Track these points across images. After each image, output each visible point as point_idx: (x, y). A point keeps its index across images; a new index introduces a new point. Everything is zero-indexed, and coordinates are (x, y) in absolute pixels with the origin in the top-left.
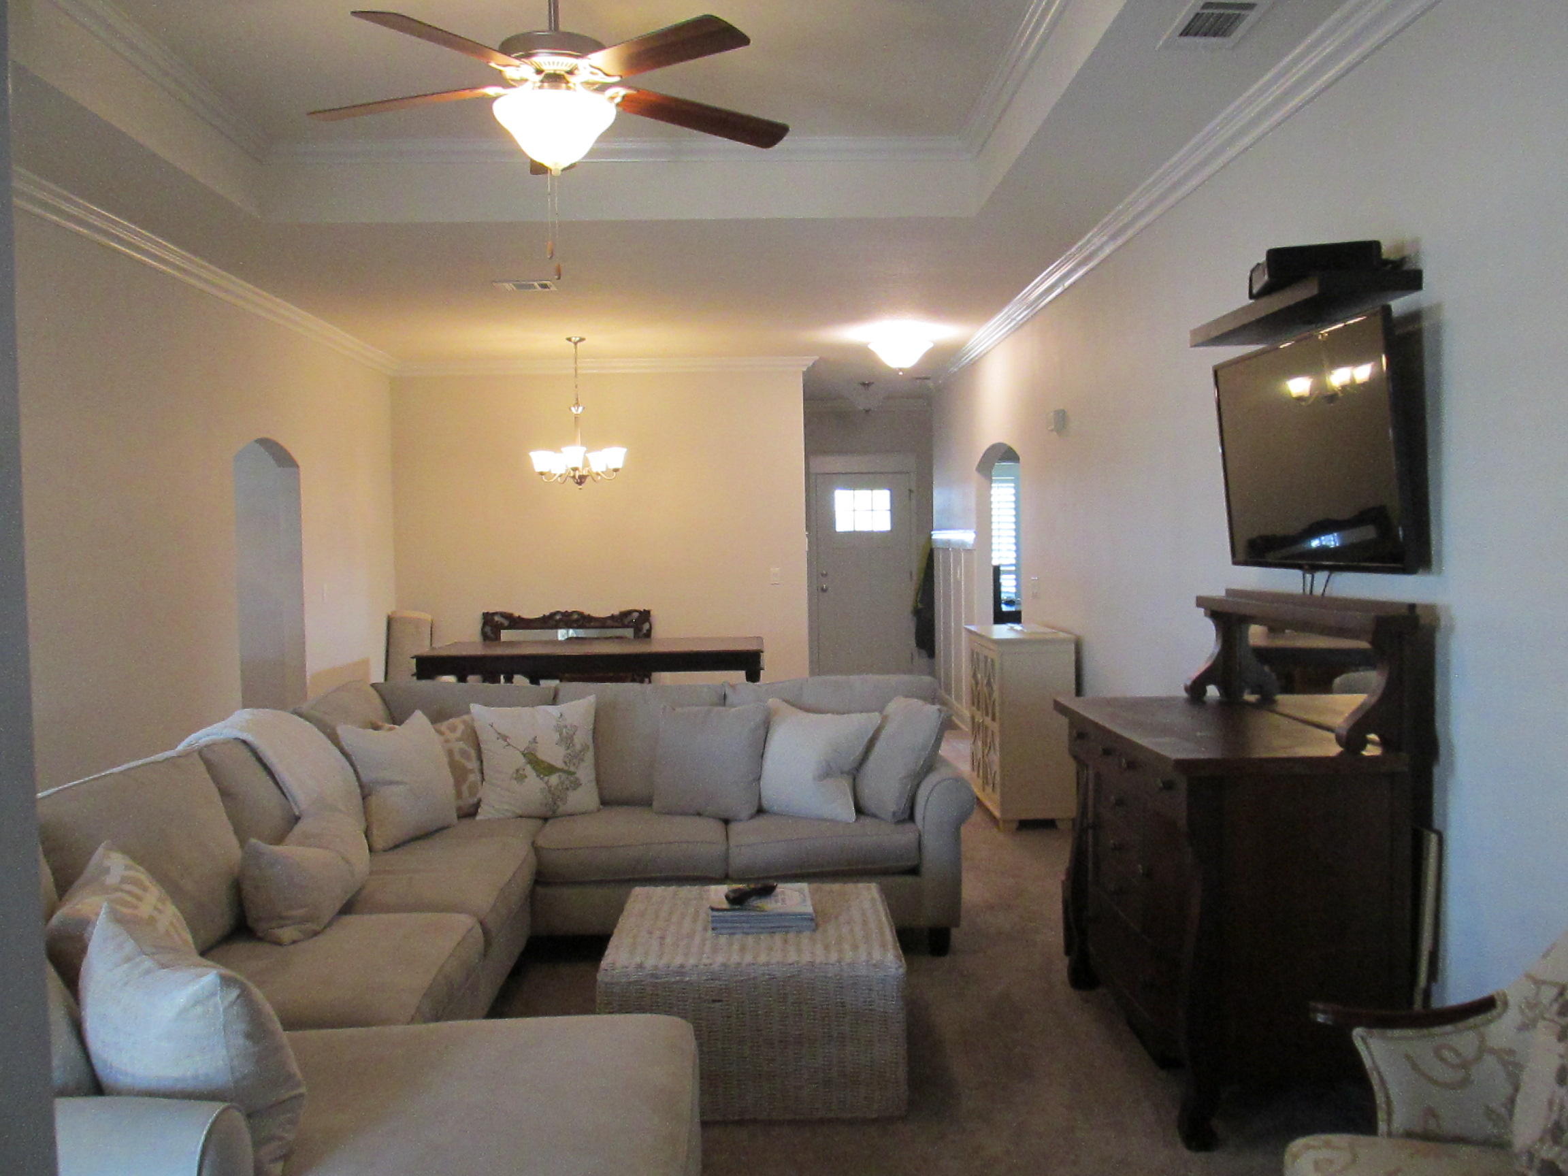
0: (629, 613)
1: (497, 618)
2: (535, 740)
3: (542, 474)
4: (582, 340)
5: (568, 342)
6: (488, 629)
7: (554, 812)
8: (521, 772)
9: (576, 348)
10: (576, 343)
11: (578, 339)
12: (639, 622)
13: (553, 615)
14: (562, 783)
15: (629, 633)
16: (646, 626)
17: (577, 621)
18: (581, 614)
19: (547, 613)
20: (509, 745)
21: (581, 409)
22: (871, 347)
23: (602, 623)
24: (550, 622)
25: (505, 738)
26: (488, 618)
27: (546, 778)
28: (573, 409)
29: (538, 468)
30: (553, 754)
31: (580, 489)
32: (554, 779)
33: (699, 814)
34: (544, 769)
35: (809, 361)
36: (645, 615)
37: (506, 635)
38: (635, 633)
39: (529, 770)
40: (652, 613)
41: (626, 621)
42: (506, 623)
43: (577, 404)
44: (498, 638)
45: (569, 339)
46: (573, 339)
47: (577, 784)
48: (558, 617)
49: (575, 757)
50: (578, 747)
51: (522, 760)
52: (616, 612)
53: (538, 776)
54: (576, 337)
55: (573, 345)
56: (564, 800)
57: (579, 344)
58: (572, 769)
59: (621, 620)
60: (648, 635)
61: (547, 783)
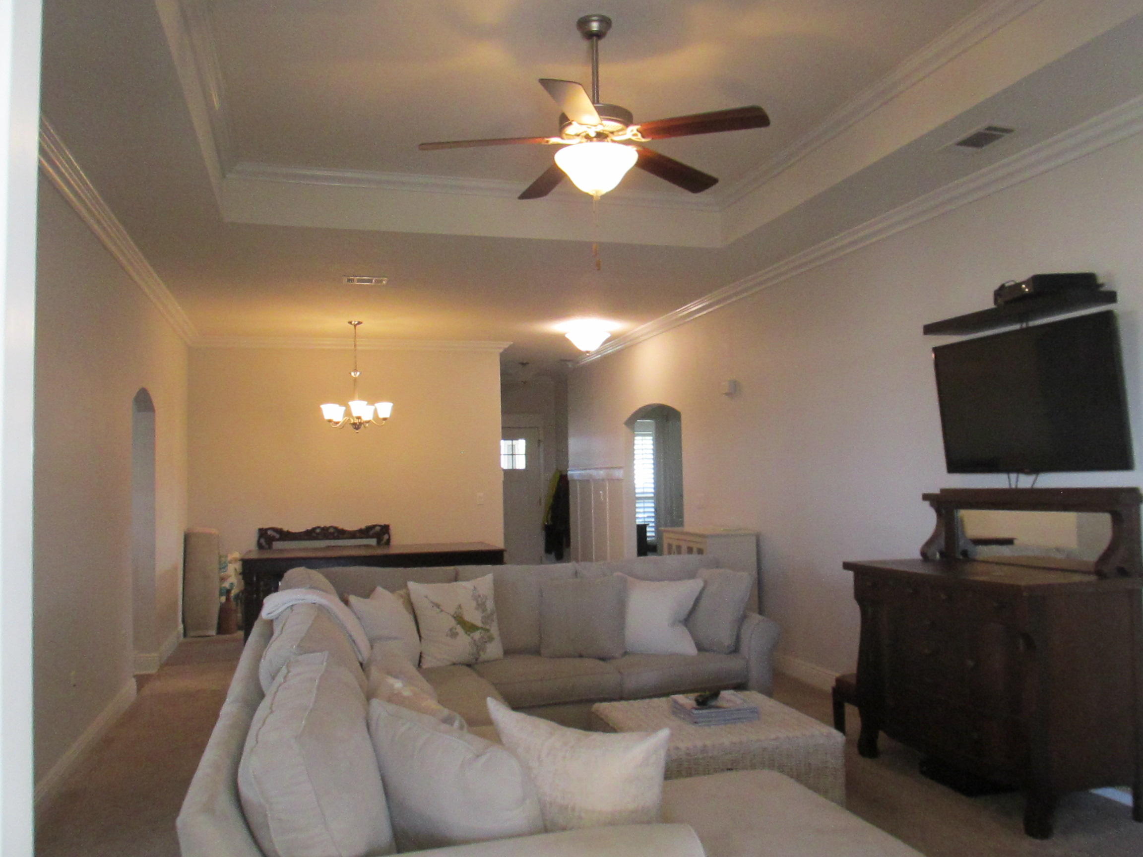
0: (374, 526)
1: (269, 532)
2: (460, 606)
3: (330, 421)
4: (359, 323)
5: (350, 325)
6: (262, 541)
7: (477, 659)
8: (454, 630)
9: (355, 329)
10: (355, 326)
11: (356, 322)
12: (381, 533)
13: (314, 529)
14: (482, 637)
15: (373, 542)
16: (386, 537)
17: (332, 534)
18: (336, 528)
19: (310, 528)
20: (442, 611)
21: (358, 374)
22: (567, 336)
23: (353, 535)
24: (310, 535)
25: (438, 606)
26: (263, 533)
27: (472, 635)
28: (353, 374)
29: (327, 417)
30: (473, 616)
31: (357, 433)
32: (477, 635)
33: (581, 656)
34: (470, 628)
35: (506, 345)
36: (385, 529)
37: (277, 545)
38: (379, 543)
39: (459, 629)
40: (391, 526)
41: (371, 532)
42: (278, 536)
43: (355, 370)
44: (270, 547)
45: (350, 323)
46: (353, 322)
47: (491, 639)
48: (318, 530)
49: (486, 619)
50: (489, 611)
51: (453, 623)
52: (363, 526)
53: (466, 633)
54: (355, 321)
55: (352, 327)
56: (484, 650)
57: (358, 327)
58: (488, 627)
59: (365, 532)
60: (388, 542)
61: (472, 638)
